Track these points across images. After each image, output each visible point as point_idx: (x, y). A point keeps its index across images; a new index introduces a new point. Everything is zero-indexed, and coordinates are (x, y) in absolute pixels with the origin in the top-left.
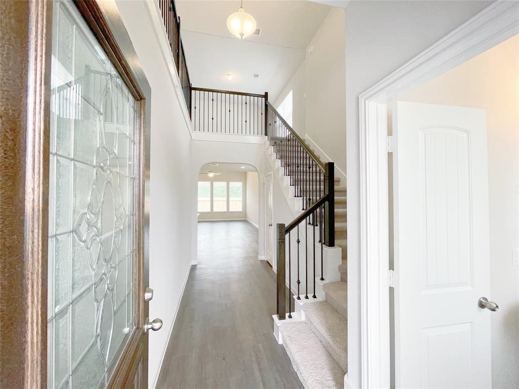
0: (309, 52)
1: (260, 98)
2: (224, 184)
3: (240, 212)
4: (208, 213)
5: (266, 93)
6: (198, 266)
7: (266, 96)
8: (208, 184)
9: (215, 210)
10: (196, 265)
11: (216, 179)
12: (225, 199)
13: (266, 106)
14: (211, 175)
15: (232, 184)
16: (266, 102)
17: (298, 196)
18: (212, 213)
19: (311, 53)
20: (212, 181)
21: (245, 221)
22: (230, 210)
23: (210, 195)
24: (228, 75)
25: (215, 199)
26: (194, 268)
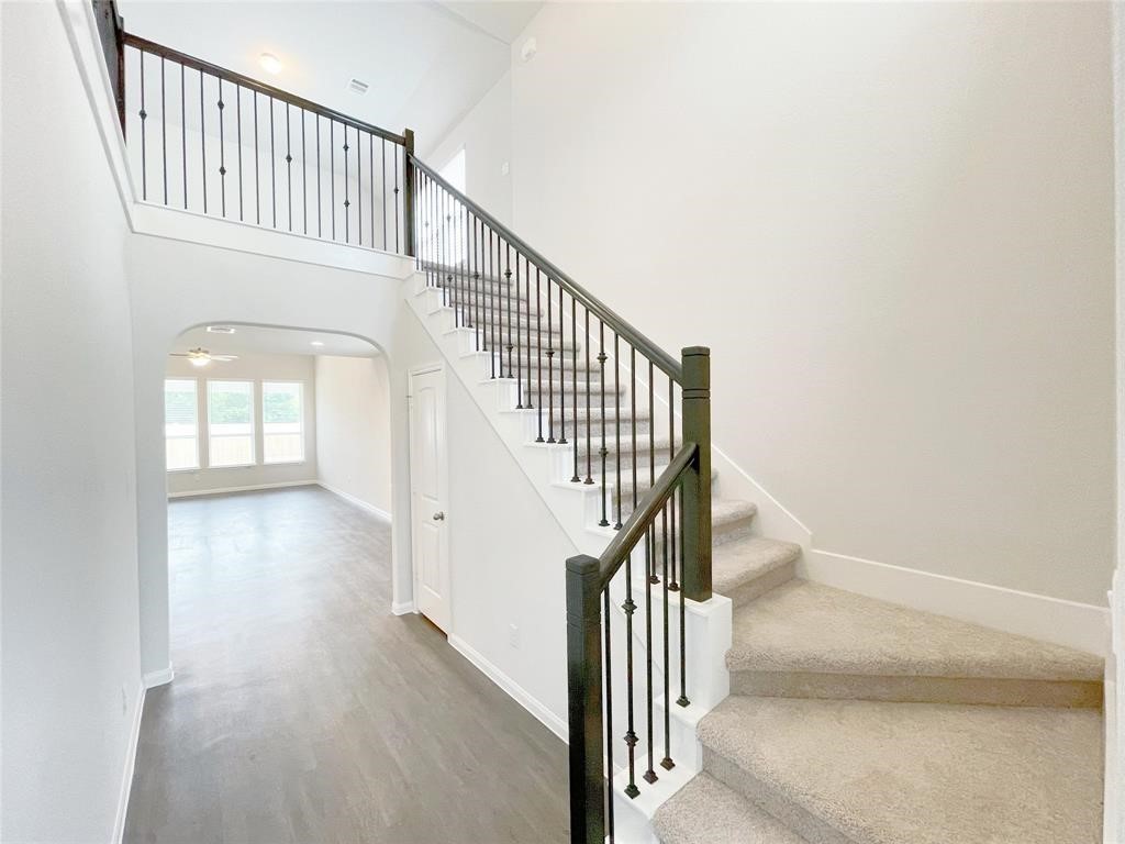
0: (524, 52)
1: (390, 145)
2: (244, 388)
3: (296, 464)
4: (191, 472)
5: (410, 134)
6: (176, 690)
7: (407, 141)
8: (190, 386)
9: (216, 461)
10: (166, 688)
11: (219, 372)
12: (249, 428)
13: (409, 168)
14: (200, 361)
15: (270, 388)
16: (408, 158)
17: (551, 440)
18: (205, 472)
19: (528, 55)
20: (202, 377)
21: (315, 488)
22: (268, 460)
23: (195, 418)
24: (265, 54)
25: (213, 429)
26: (157, 700)
